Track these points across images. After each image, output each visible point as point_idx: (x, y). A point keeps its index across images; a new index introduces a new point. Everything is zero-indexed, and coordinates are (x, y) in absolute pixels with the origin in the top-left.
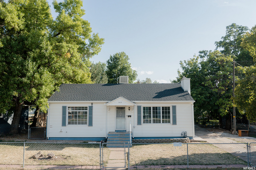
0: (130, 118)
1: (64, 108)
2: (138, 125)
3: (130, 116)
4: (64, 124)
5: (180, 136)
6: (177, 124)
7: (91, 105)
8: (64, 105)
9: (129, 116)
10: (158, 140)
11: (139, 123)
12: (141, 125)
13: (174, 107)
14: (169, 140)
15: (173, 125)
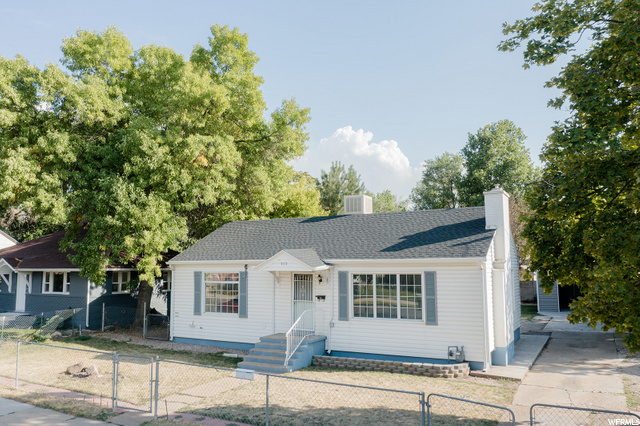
0: (321, 300)
1: (197, 275)
2: (340, 319)
3: (323, 297)
4: (197, 311)
5: (446, 356)
6: (439, 322)
7: (243, 270)
8: (198, 269)
9: (319, 297)
10: (373, 363)
11: (343, 315)
12: (347, 320)
13: (431, 276)
14: (401, 365)
15: (427, 324)
